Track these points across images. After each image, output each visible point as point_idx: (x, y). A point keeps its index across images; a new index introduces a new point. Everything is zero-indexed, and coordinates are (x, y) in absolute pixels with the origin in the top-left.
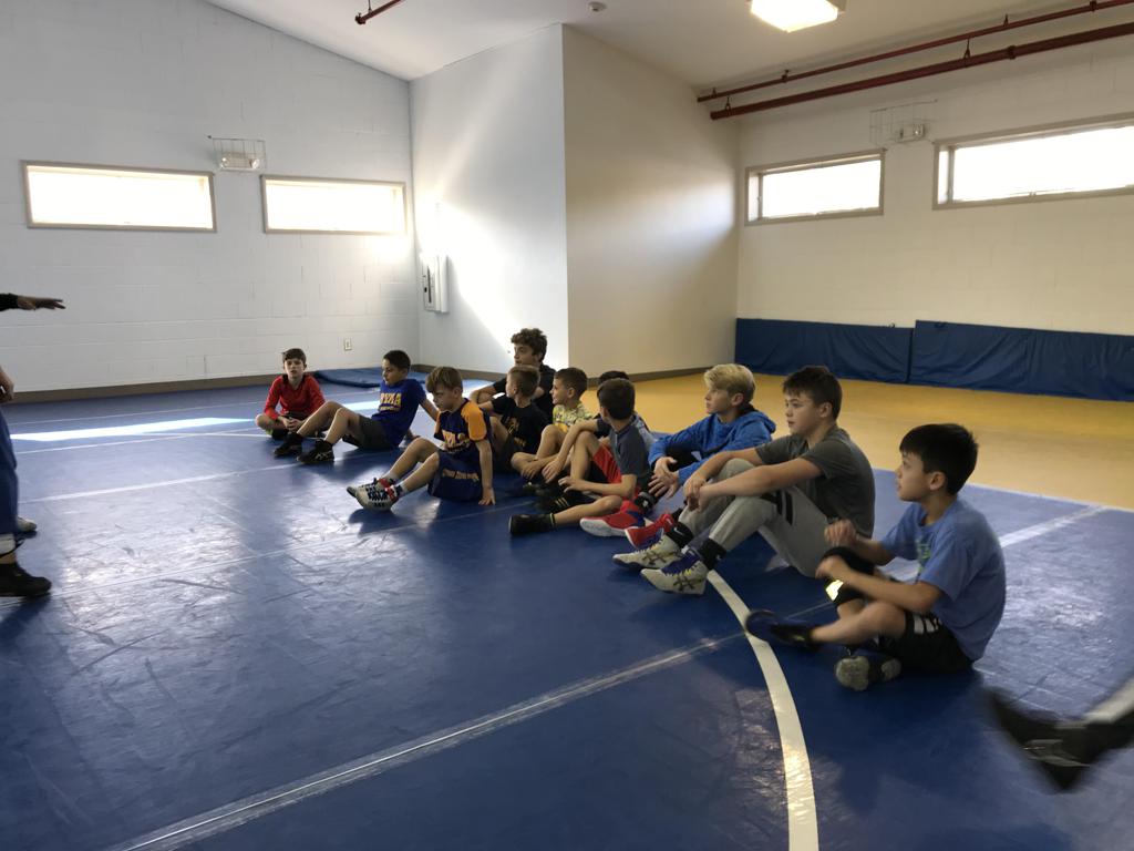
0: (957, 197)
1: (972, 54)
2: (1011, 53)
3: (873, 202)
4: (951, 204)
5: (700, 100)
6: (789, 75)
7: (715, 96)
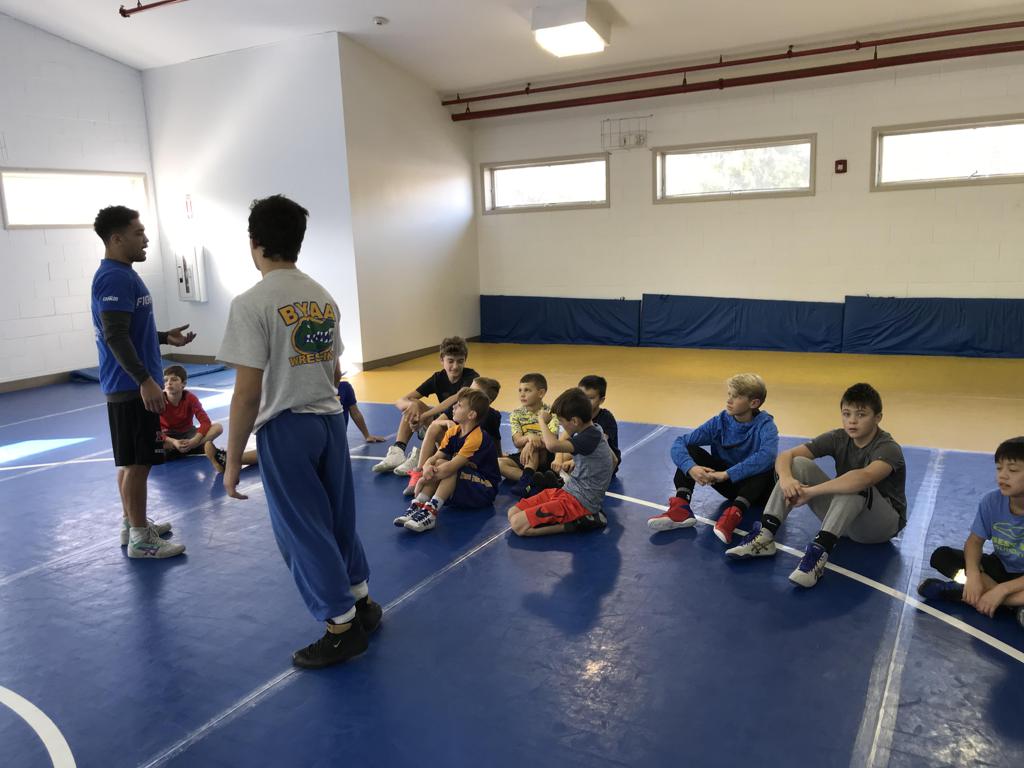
0: (668, 193)
1: (688, 83)
2: (721, 84)
3: (600, 196)
4: (665, 200)
5: (444, 104)
6: (531, 88)
7: (459, 101)
